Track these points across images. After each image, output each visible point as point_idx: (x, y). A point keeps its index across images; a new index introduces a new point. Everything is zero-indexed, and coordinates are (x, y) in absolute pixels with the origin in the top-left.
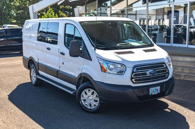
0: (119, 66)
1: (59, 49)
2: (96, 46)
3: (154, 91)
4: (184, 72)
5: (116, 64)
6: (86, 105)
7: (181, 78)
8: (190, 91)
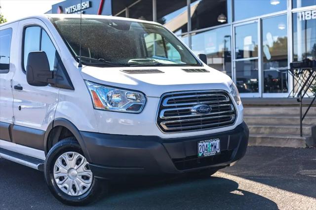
0: (132, 96)
1: (12, 80)
2: (82, 59)
3: (208, 149)
4: (260, 132)
5: (126, 92)
6: (65, 188)
7: (257, 144)
8: (275, 160)
